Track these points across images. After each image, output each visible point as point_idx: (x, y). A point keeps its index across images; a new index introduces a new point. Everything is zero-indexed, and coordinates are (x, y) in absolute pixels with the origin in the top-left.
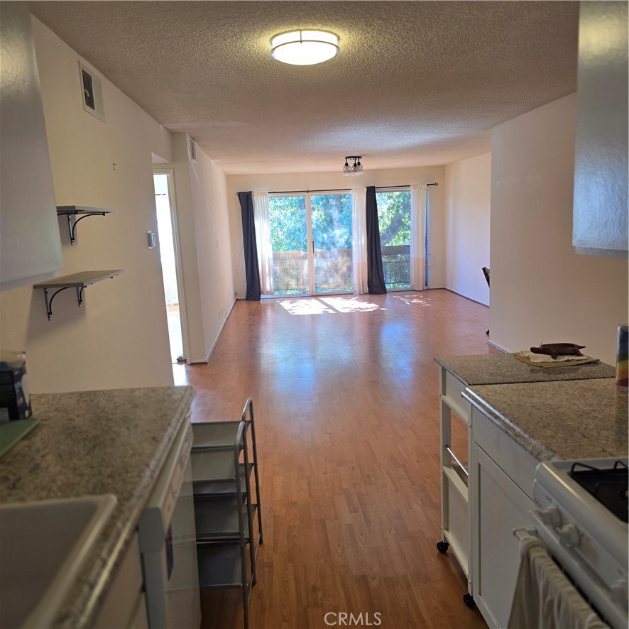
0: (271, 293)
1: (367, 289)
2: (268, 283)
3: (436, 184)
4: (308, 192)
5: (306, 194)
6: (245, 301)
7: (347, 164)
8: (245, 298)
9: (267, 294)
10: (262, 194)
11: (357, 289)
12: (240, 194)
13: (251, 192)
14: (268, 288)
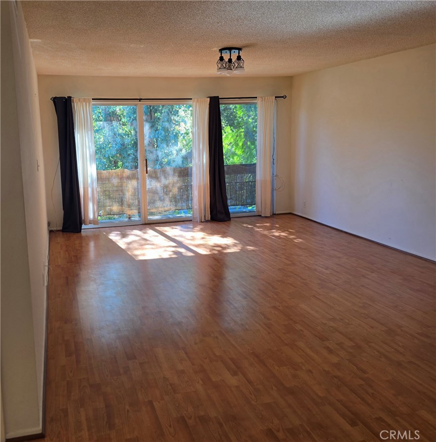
0: (95, 222)
1: (208, 217)
2: (90, 211)
3: (284, 97)
4: (140, 100)
5: (137, 102)
6: (61, 233)
7: (222, 59)
8: (61, 228)
9: (90, 223)
10: (85, 100)
11: (197, 216)
12: (56, 100)
13: (70, 98)
14: (91, 216)
